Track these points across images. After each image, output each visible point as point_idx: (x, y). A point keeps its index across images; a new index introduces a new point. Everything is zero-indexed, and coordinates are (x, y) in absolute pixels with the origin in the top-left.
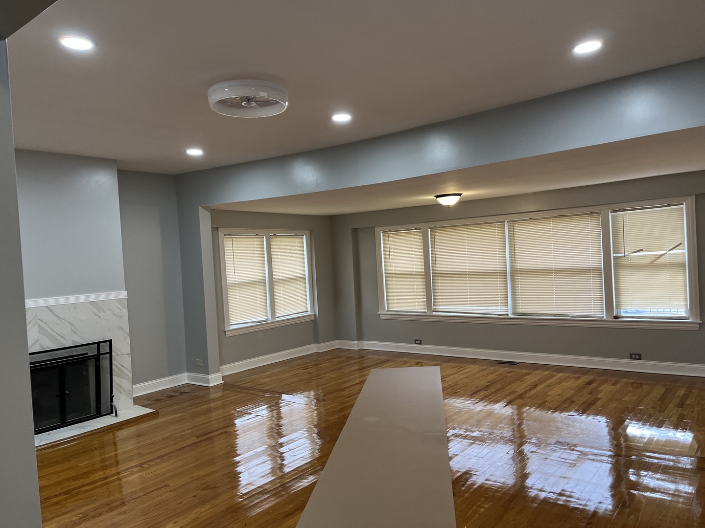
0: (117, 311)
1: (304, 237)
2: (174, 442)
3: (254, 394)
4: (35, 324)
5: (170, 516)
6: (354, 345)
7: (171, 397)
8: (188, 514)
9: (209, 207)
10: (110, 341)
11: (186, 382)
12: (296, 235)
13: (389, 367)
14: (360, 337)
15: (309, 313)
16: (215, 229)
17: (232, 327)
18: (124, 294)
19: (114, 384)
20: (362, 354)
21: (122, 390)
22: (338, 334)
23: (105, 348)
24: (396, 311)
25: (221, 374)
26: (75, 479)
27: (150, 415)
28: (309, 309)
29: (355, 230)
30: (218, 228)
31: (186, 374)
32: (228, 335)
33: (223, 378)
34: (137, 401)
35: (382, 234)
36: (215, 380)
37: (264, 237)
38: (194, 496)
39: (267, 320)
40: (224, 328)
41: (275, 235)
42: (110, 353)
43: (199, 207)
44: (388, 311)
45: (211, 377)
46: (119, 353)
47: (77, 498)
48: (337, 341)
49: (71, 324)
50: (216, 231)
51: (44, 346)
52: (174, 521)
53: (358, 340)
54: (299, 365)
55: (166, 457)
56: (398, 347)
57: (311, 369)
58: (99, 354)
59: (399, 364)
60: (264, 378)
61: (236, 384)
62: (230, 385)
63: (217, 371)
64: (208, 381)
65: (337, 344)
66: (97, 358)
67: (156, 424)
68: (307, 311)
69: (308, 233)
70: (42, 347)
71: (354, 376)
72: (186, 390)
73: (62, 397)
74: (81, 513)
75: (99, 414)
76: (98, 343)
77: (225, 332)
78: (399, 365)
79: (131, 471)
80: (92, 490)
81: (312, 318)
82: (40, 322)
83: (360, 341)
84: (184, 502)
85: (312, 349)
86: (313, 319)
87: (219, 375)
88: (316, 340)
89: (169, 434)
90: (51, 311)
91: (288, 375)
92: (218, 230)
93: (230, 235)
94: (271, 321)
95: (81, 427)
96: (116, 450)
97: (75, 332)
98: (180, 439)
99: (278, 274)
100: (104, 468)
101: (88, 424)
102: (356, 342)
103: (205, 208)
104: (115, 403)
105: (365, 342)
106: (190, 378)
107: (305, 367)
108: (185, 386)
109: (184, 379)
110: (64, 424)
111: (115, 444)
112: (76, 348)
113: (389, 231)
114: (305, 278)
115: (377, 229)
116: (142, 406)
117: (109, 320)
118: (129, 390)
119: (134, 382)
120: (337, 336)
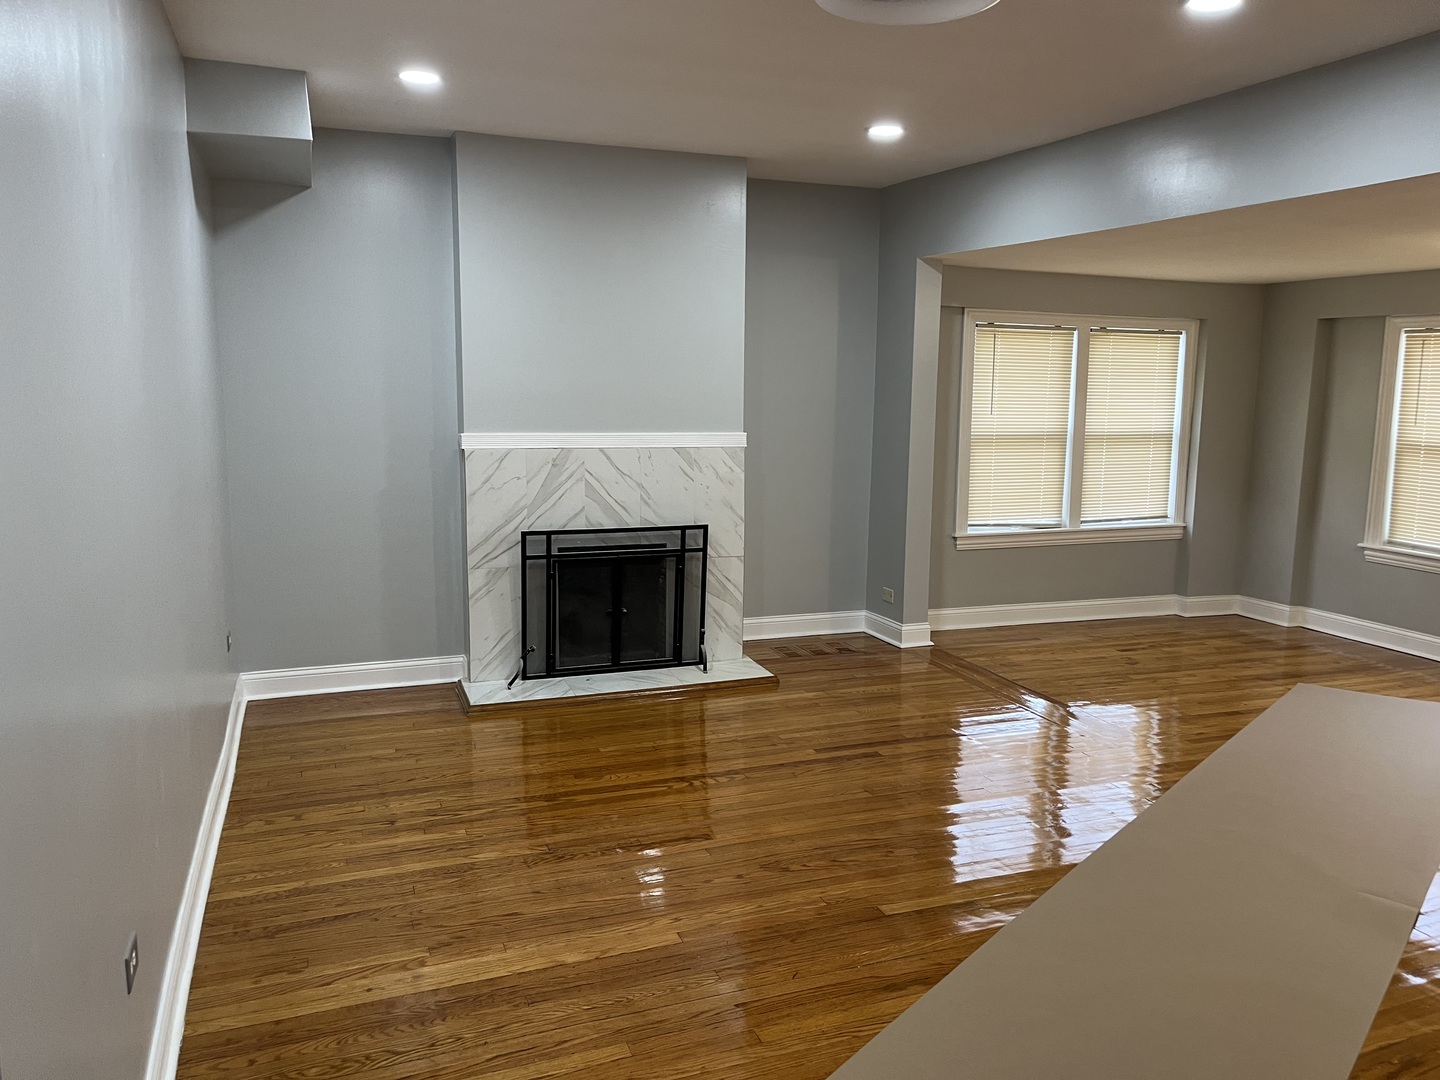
0: (723, 470)
1: (1183, 337)
2: (773, 748)
3: (979, 684)
4: (580, 480)
5: (677, 902)
6: (1282, 615)
7: (821, 653)
8: (708, 909)
9: (940, 260)
10: (705, 528)
11: (863, 628)
12: (1162, 332)
13: (1349, 687)
14: (1301, 596)
15: (1170, 522)
16: (952, 312)
17: (971, 531)
18: (740, 439)
19: (707, 609)
20: (1300, 641)
21: (723, 624)
22: (1242, 577)
23: (694, 540)
24: (1414, 547)
25: (929, 626)
26: (579, 774)
27: (762, 681)
28: (1171, 511)
29: (1329, 325)
30: (963, 308)
31: (863, 613)
32: (961, 545)
33: (934, 635)
34: (751, 648)
35: (1404, 336)
36: (914, 636)
37: (1076, 333)
38: (739, 876)
39: (1058, 526)
40: (954, 531)
41: (1103, 329)
42: (704, 550)
43: (919, 261)
44: (1390, 543)
45: (905, 628)
46: (723, 553)
47: (559, 813)
48: (1238, 597)
49: (640, 486)
50: (960, 316)
51: (592, 521)
52: (674, 916)
53: (1292, 603)
54: (1117, 639)
55: (739, 777)
56: (1403, 640)
57: (1141, 652)
58: (683, 550)
59: (1385, 684)
60: (1021, 653)
61: (955, 653)
62: (944, 652)
63: (924, 619)
64: (899, 636)
65: (1236, 605)
66: (680, 556)
67: (763, 704)
68: (1166, 517)
69: (1194, 326)
70: (589, 522)
71: (1239, 693)
72: (854, 645)
73: (616, 617)
74: (547, 845)
75: (678, 660)
76: (683, 529)
77: (955, 538)
78: (1385, 689)
79: (670, 787)
80: (589, 805)
81: (1177, 534)
82: (587, 475)
83: (1301, 608)
84: (716, 881)
85: (1168, 605)
86: (1179, 537)
87: (926, 627)
88: (1180, 588)
89: (773, 730)
90: (608, 458)
91: (1081, 655)
92: (963, 313)
93: (991, 325)
94: (1068, 529)
95: (642, 678)
96: (703, 734)
97: (647, 503)
98: (785, 746)
99: (1095, 423)
100: (681, 762)
101: (654, 676)
102: (1287, 608)
103: (932, 263)
104: (707, 647)
105: (1312, 611)
106: (871, 623)
107: (1127, 645)
108: (860, 637)
109: (858, 621)
110: (616, 666)
111: (702, 721)
112: (647, 533)
113: (1428, 330)
114: (1169, 438)
115: (1390, 323)
116: (757, 661)
117: (708, 488)
118: (736, 626)
119: (747, 613)
120: (1241, 583)
